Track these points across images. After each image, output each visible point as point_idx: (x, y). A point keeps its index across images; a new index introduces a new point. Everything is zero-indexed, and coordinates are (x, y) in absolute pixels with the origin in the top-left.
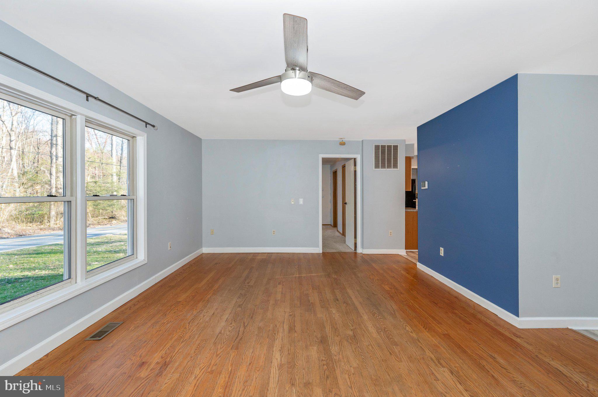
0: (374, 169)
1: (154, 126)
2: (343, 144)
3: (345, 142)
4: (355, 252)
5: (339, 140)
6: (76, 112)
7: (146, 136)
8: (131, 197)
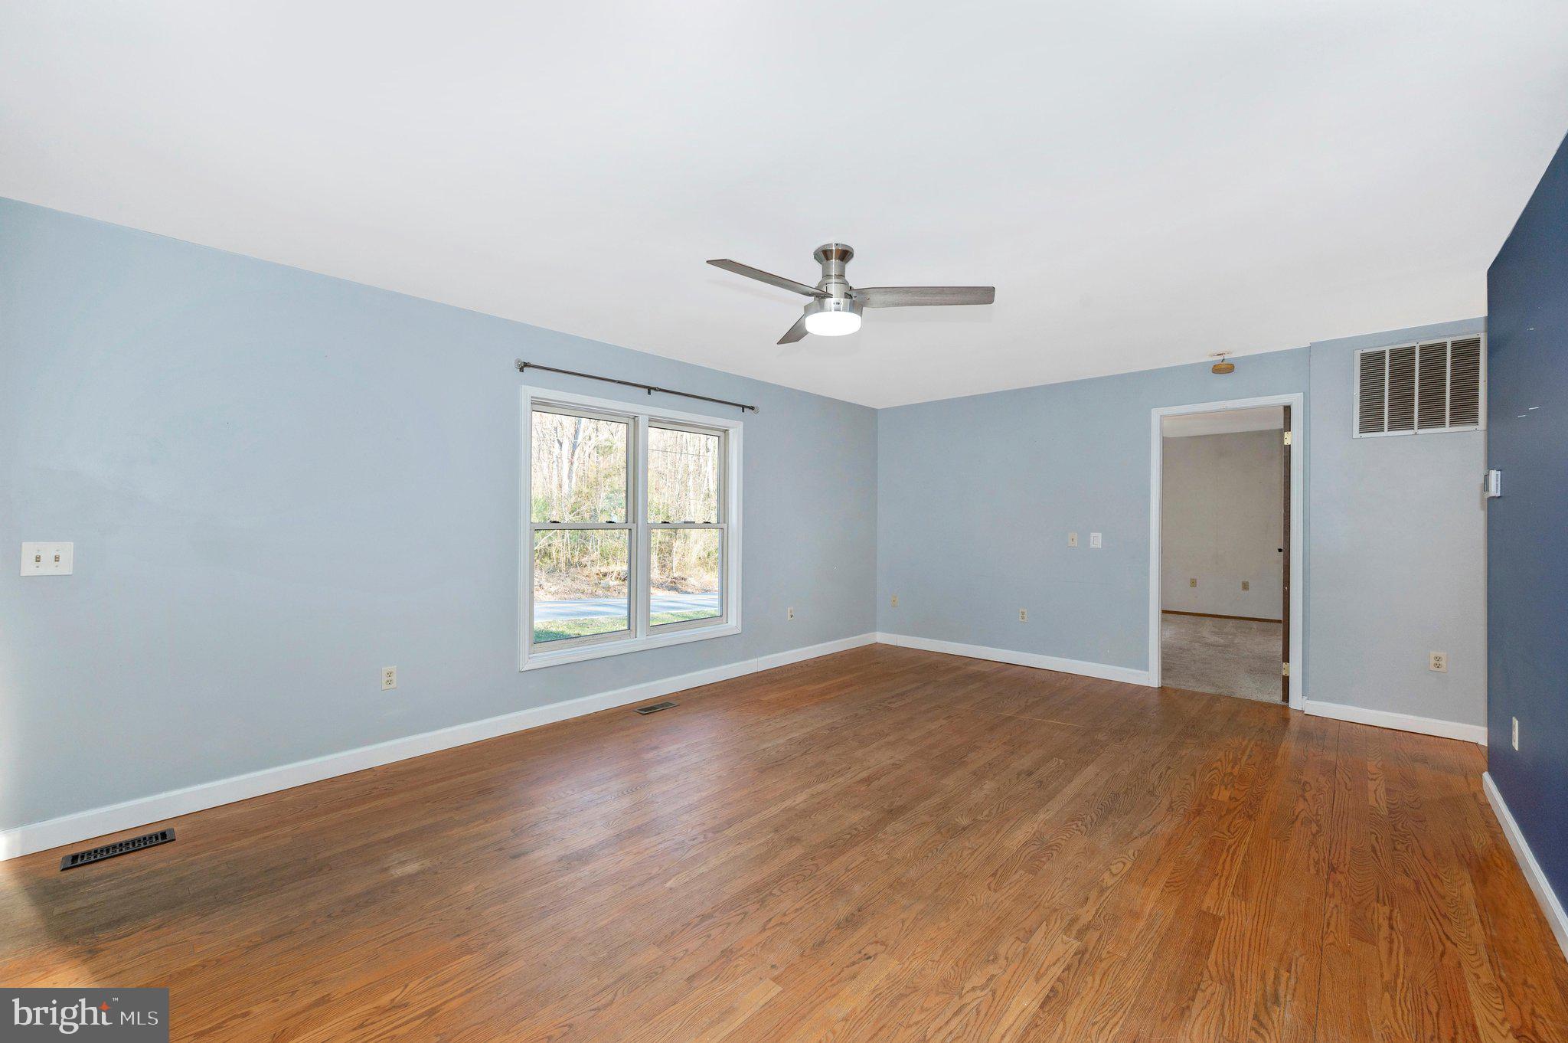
0: (1356, 433)
1: (752, 408)
2: (1224, 368)
3: (1230, 362)
4: (1283, 706)
5: (1211, 359)
6: (638, 414)
7: (741, 427)
8: (720, 526)
